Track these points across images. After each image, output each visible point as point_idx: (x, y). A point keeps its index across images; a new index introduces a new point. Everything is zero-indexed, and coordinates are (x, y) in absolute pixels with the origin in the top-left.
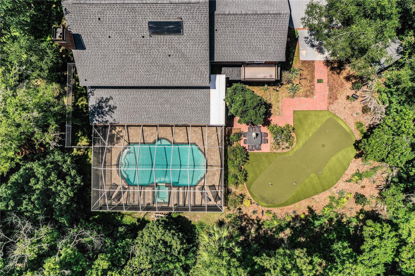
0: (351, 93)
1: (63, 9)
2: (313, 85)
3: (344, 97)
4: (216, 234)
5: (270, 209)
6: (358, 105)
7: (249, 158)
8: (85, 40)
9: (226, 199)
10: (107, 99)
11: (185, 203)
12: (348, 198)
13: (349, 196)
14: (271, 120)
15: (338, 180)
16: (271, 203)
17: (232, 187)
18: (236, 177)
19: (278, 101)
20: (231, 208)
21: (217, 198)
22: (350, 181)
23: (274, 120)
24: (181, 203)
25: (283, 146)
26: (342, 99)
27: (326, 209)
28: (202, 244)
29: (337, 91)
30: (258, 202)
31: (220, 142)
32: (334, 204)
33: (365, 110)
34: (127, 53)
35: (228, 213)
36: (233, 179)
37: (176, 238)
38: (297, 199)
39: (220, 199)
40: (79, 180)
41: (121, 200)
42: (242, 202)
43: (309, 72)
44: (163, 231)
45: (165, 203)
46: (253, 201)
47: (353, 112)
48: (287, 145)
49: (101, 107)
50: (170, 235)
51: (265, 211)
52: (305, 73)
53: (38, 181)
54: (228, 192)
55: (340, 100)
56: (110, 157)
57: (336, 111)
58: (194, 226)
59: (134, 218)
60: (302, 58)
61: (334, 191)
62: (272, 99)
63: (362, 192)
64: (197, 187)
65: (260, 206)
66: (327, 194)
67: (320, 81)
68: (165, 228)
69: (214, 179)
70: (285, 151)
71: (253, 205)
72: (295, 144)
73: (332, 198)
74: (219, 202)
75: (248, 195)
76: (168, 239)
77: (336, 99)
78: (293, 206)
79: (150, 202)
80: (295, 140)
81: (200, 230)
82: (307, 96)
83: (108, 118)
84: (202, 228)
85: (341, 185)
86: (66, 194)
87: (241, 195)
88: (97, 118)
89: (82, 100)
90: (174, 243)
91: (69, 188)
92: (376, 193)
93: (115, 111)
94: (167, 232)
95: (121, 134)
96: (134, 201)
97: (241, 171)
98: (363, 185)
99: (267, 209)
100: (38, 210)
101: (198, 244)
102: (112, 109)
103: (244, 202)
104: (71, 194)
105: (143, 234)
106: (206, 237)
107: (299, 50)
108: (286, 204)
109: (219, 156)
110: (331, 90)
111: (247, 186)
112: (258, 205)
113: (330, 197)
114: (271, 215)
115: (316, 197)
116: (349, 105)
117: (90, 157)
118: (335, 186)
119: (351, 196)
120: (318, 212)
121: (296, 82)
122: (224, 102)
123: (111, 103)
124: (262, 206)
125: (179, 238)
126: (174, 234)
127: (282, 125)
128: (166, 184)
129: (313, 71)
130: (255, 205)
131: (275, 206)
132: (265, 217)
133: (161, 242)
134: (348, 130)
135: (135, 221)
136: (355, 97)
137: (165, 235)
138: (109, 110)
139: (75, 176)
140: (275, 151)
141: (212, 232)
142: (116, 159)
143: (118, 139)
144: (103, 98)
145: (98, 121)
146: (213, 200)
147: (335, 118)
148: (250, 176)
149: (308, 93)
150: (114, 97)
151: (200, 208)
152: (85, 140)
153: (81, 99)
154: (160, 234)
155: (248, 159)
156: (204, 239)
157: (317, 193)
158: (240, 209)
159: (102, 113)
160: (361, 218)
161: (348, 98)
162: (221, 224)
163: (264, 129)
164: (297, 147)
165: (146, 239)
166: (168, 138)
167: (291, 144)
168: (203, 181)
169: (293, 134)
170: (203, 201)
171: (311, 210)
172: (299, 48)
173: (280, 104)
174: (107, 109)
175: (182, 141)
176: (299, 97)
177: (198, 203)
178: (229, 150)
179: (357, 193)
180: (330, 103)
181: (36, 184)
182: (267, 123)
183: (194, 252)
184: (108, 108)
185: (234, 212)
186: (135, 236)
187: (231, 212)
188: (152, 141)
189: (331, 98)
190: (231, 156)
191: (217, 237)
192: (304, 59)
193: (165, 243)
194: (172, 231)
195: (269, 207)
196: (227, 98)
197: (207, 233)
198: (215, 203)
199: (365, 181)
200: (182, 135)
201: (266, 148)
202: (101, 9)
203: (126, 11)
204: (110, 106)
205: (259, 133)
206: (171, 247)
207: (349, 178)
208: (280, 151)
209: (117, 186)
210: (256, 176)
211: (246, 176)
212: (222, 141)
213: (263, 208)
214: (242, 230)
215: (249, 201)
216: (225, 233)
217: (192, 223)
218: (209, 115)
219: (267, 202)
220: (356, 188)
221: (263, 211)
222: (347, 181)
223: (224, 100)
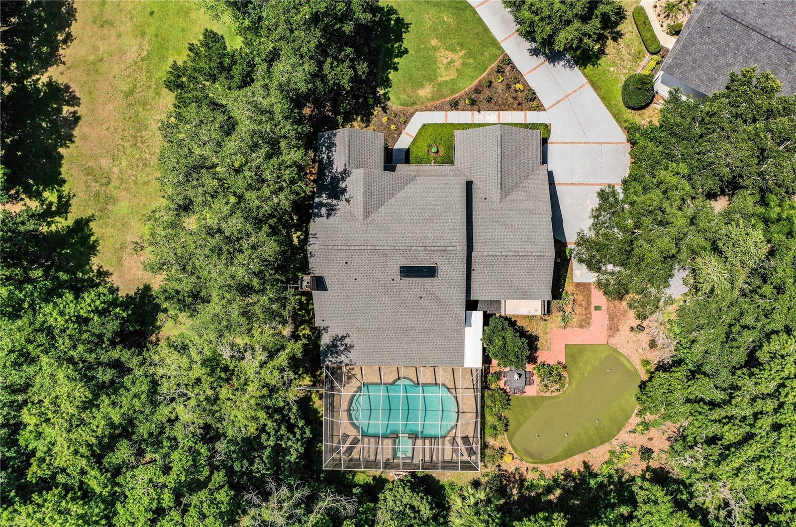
0: (635, 323)
1: (308, 253)
2: (590, 313)
3: (627, 329)
4: (471, 497)
5: (536, 466)
6: (644, 338)
7: (511, 403)
8: (328, 281)
9: (483, 454)
10: (343, 336)
11: (432, 458)
12: (630, 454)
13: (632, 450)
14: (538, 356)
15: (619, 430)
16: (538, 458)
17: (490, 441)
18: (495, 428)
19: (546, 333)
20: (488, 465)
21: (471, 452)
22: (634, 431)
23: (542, 356)
24: (427, 459)
25: (552, 389)
26: (624, 330)
27: (604, 466)
28: (454, 508)
29: (618, 320)
30: (522, 457)
31: (475, 382)
32: (615, 460)
33: (653, 344)
34: (373, 294)
35: (485, 471)
36: (491, 431)
37: (424, 502)
38: (568, 454)
39: (475, 453)
40: (308, 431)
41: (353, 454)
42: (502, 457)
43: (584, 297)
44: (411, 494)
45: (407, 458)
46: (515, 456)
47: (639, 346)
48: (557, 387)
49: (335, 346)
50: (419, 498)
51: (530, 469)
52: (580, 298)
53: (269, 436)
54: (485, 446)
55: (622, 332)
56: (338, 401)
57: (618, 346)
58: (443, 486)
59: (368, 476)
60: (576, 280)
61: (615, 444)
62: (539, 331)
63: (648, 445)
64: (447, 439)
65: (523, 462)
66: (606, 447)
67: (597, 308)
68: (413, 489)
69: (467, 429)
70: (554, 394)
71: (515, 460)
72: (567, 386)
73: (612, 452)
74: (473, 458)
75: (509, 448)
76: (416, 503)
77: (618, 330)
78: (564, 462)
79: (390, 457)
80: (567, 380)
81: (450, 492)
82: (581, 327)
83: (343, 358)
84: (452, 489)
85: (624, 436)
86: (297, 450)
87: (501, 448)
88: (330, 358)
89: (304, 329)
90: (422, 508)
91: (299, 443)
92: (666, 446)
93: (352, 350)
94: (415, 495)
95: (353, 372)
96: (369, 456)
97: (500, 419)
98: (651, 437)
99: (532, 466)
100: (267, 470)
101: (449, 507)
102: (348, 348)
103: (504, 457)
104: (302, 450)
105: (385, 497)
106: (459, 501)
107: (572, 270)
108: (556, 459)
109: (474, 400)
110: (611, 319)
111: (508, 438)
112: (521, 460)
113: (610, 451)
114: (538, 473)
115: (592, 451)
116: (634, 338)
117: (314, 400)
118: (616, 438)
119: (635, 452)
120: (596, 469)
121: (568, 309)
122: (481, 342)
123: (347, 341)
124: (526, 462)
125: (428, 502)
126: (422, 498)
127: (552, 362)
128: (409, 434)
129: (590, 296)
130: (517, 461)
131: (543, 462)
132: (531, 476)
133: (408, 506)
134: (632, 369)
135: (370, 480)
136: (641, 328)
137: (413, 499)
138: (345, 349)
139: (303, 426)
140: (542, 394)
141: (466, 494)
142: (346, 403)
143: (349, 378)
144: (338, 336)
145: (331, 361)
146: (465, 454)
147: (616, 354)
148: (512, 425)
149: (583, 323)
150: (351, 334)
151: (449, 465)
152: (308, 378)
153: (303, 327)
154: (407, 497)
155: (509, 405)
156: (456, 503)
157: (594, 447)
158: (499, 466)
159: (337, 352)
160: (647, 477)
161: (632, 329)
162: (476, 484)
163: (529, 367)
164: (569, 389)
165: (390, 503)
166: (411, 377)
167: (563, 386)
168: (454, 431)
169: (565, 374)
170: (454, 456)
171: (586, 465)
172: (572, 267)
173: (549, 336)
174: (342, 348)
175: (429, 382)
176: (573, 327)
177: (448, 457)
178: (486, 395)
179: (642, 447)
180: (610, 336)
181: (268, 440)
182: (532, 359)
183: (445, 517)
184: (344, 347)
185: (492, 469)
186: (375, 500)
187: (489, 470)
188: (391, 381)
189: (611, 329)
190: (488, 402)
191: (472, 501)
192: (578, 281)
193: (412, 507)
194: (420, 494)
195: (534, 463)
196: (484, 338)
197: (460, 495)
198: (469, 459)
199: (653, 432)
200: (428, 374)
201: (531, 391)
202: (349, 254)
203: (377, 256)
204: (346, 345)
205: (522, 372)
206: (419, 511)
207: (634, 428)
208: (548, 394)
209: (348, 436)
210: (520, 425)
211: (507, 425)
212: (477, 382)
213: (528, 465)
214: (502, 491)
215: (511, 457)
216: (482, 495)
217: (441, 483)
218: (463, 356)
219: (532, 457)
220: (641, 440)
221: (527, 468)
222: (630, 432)
223: (481, 340)
